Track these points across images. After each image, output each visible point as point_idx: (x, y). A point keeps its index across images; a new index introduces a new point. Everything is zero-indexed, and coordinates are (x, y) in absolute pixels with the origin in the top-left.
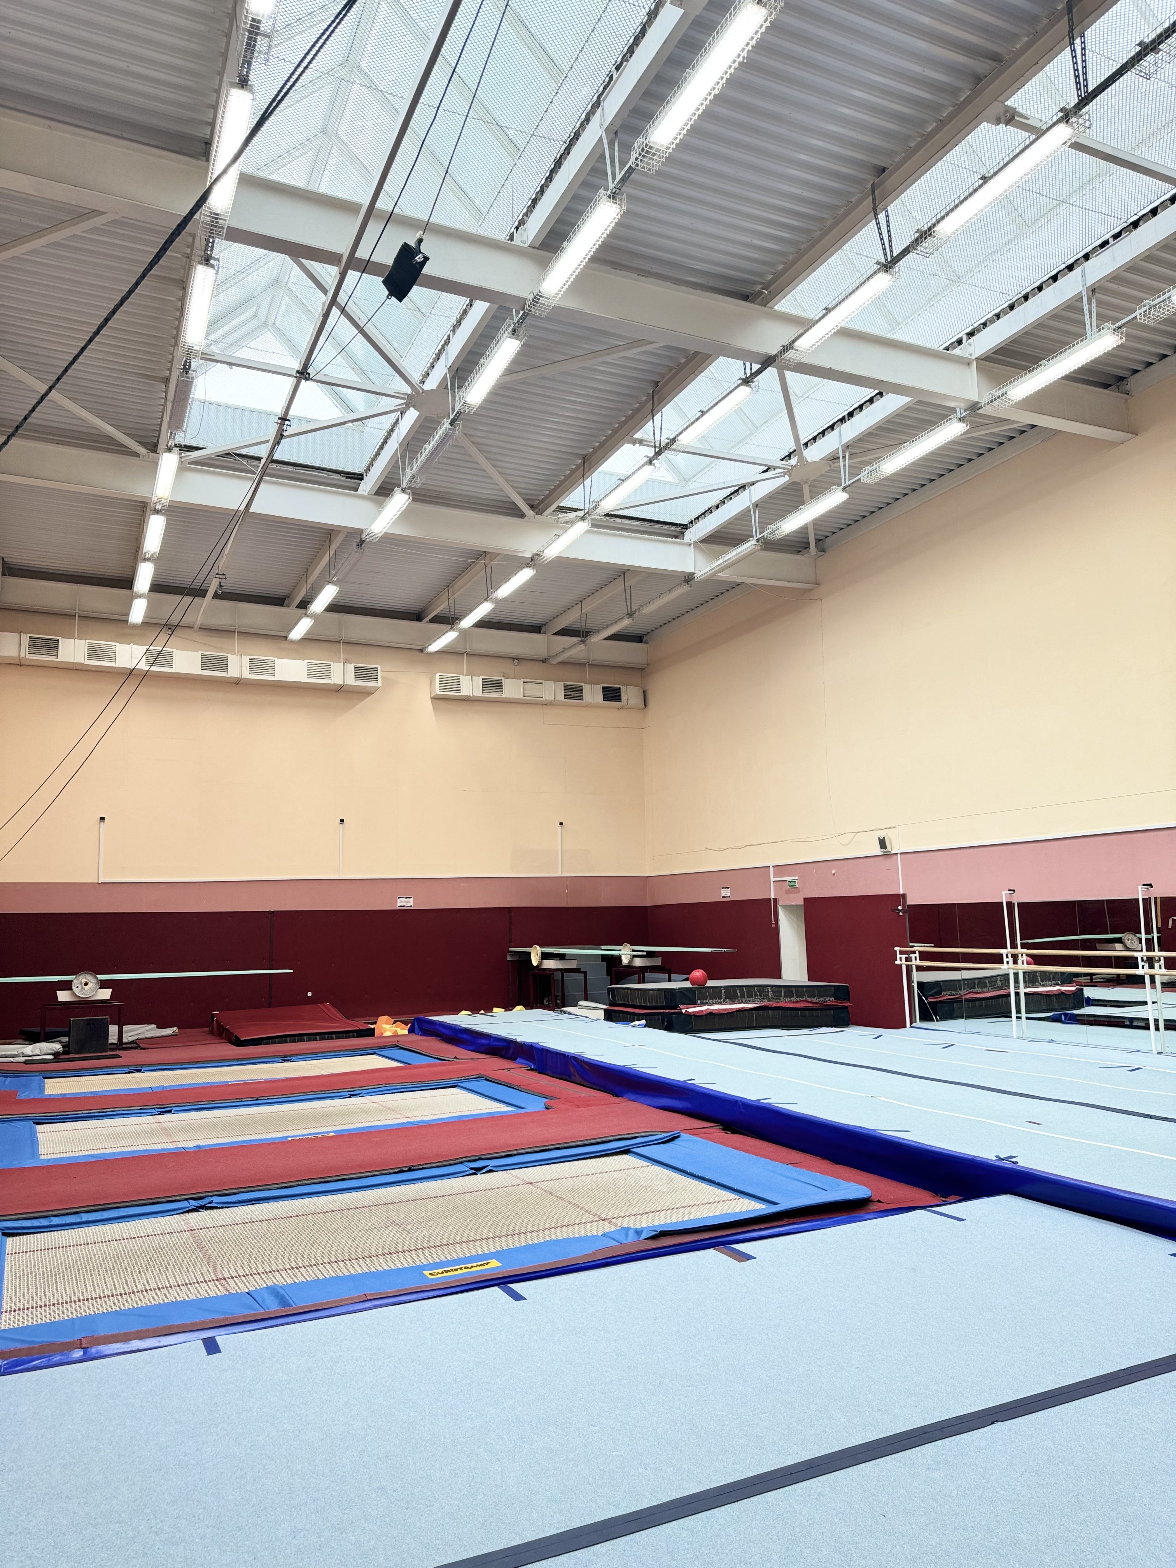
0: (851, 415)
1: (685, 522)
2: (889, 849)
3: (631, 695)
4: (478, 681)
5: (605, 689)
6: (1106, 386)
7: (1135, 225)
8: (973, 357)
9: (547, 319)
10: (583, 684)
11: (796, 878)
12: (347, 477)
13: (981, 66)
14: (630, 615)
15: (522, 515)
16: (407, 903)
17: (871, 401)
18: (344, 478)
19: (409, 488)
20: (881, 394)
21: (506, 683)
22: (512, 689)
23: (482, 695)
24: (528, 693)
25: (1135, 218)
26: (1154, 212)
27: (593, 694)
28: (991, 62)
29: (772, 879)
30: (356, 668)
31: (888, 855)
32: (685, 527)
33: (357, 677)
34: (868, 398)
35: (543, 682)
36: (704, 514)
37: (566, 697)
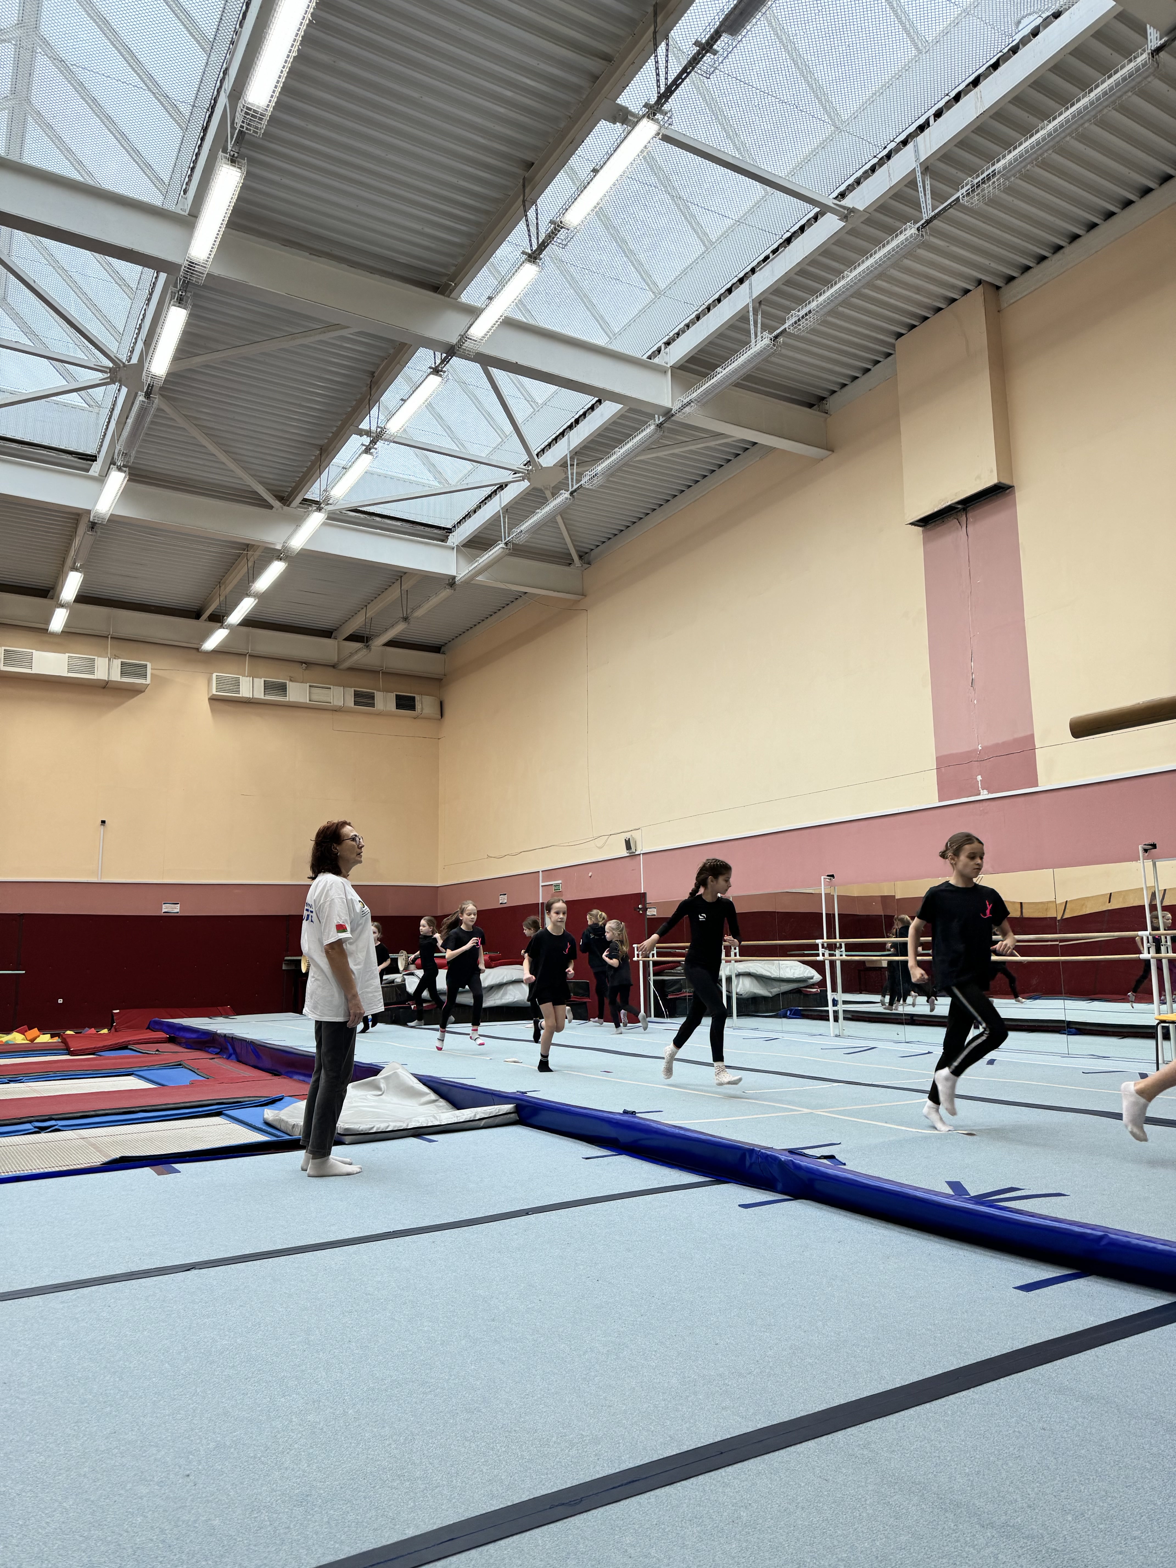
0: (577, 421)
1: (449, 526)
2: (633, 850)
3: (425, 705)
4: (260, 683)
5: (398, 697)
6: (811, 406)
7: (788, 241)
8: (668, 366)
9: (204, 286)
10: (375, 692)
11: (560, 882)
12: (80, 458)
13: (593, 65)
14: (405, 619)
15: (271, 507)
16: (175, 909)
17: (592, 408)
18: (76, 459)
19: (124, 466)
20: (599, 401)
21: (291, 687)
22: (297, 693)
23: (262, 697)
24: (314, 697)
25: (788, 235)
26: (802, 229)
27: (385, 702)
28: (601, 61)
29: (541, 884)
30: (122, 664)
31: (633, 856)
32: (449, 531)
33: (123, 673)
34: (589, 405)
35: (332, 687)
36: (464, 518)
37: (356, 703)
